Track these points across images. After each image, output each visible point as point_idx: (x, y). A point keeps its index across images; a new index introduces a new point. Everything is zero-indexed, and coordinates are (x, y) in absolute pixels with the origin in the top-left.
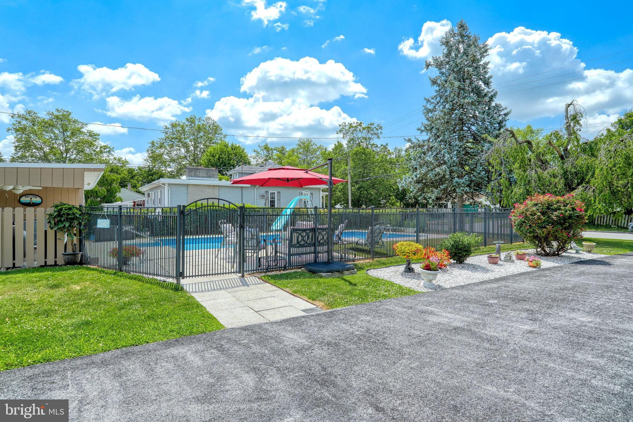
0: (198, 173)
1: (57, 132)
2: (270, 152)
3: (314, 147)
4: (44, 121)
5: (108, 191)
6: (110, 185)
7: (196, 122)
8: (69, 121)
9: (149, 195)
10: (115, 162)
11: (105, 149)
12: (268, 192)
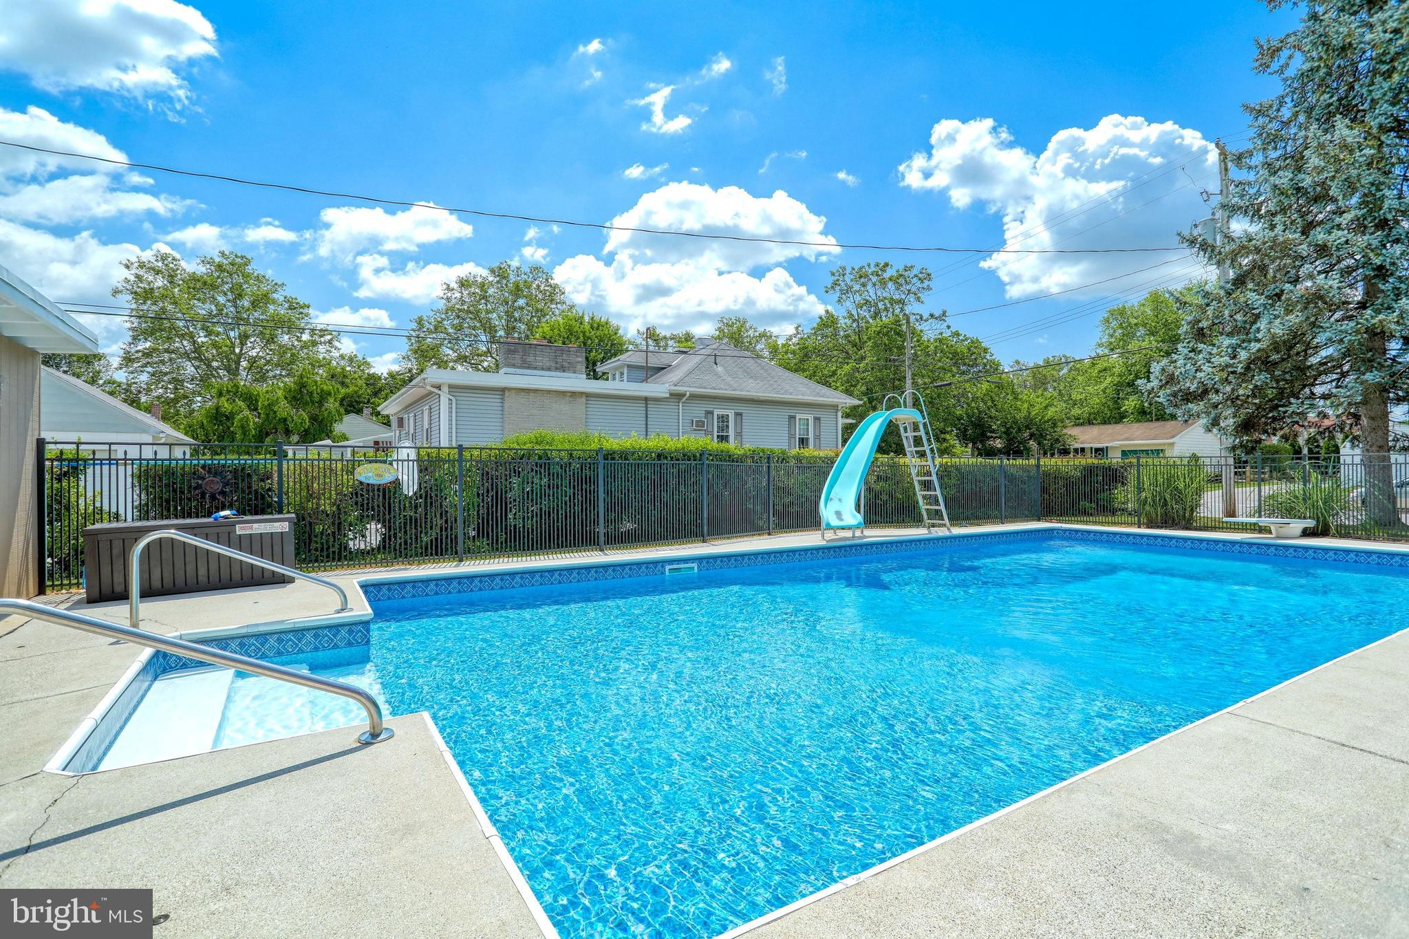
0: (531, 359)
1: (221, 299)
2: (662, 344)
3: (751, 333)
4: (194, 278)
5: (313, 419)
6: (321, 403)
7: (511, 277)
8: (246, 276)
9: (401, 422)
10: (342, 363)
11: (321, 336)
12: (712, 413)
